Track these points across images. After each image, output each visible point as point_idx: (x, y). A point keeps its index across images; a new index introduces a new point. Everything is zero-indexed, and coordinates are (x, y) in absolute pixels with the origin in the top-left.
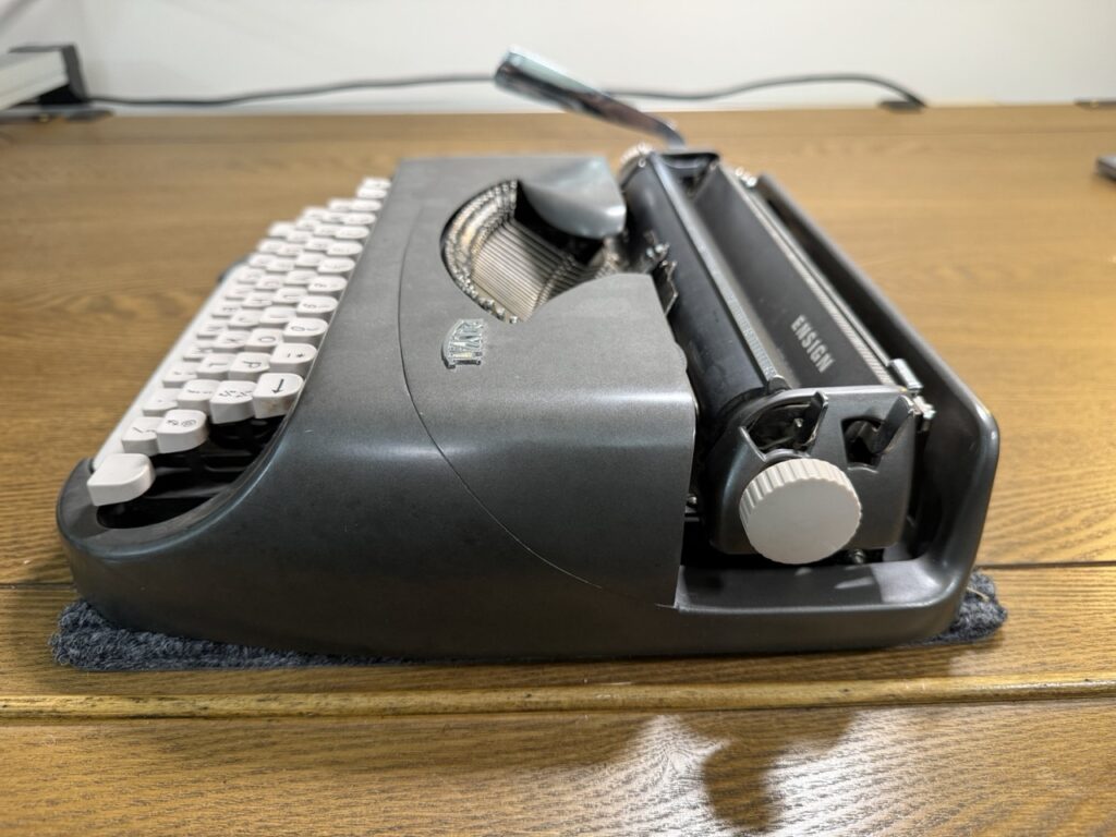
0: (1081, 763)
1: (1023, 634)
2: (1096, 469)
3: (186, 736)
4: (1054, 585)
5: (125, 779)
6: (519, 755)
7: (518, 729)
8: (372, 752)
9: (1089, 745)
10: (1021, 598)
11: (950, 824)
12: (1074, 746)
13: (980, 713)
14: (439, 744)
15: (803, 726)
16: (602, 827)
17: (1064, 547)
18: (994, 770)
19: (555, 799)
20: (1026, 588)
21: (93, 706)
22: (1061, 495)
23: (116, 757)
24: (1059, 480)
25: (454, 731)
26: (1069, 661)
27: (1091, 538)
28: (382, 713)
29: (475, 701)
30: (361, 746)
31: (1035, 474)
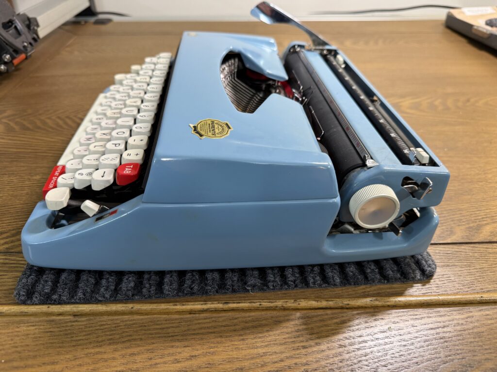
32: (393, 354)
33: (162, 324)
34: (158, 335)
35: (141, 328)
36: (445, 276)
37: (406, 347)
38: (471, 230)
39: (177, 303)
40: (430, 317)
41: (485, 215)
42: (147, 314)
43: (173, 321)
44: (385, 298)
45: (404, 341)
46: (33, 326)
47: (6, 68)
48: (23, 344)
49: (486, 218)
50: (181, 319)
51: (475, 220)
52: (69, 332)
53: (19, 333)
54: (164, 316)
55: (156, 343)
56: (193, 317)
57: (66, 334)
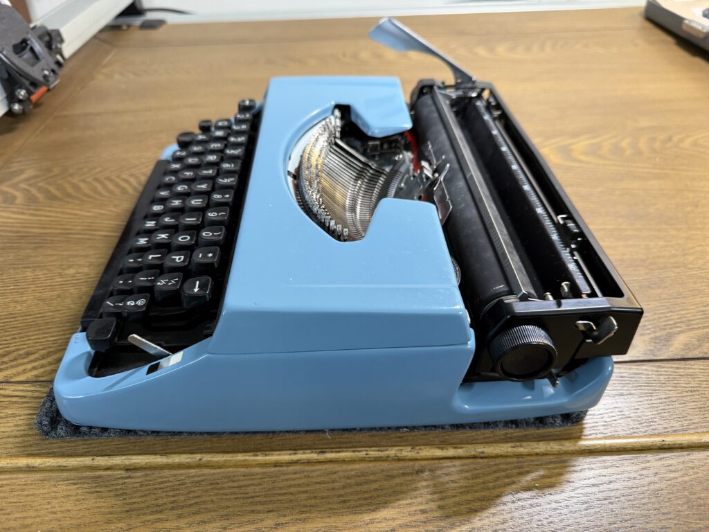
32: (540, 521)
33: (239, 480)
34: (234, 496)
35: (212, 486)
36: (617, 410)
37: (557, 511)
38: (657, 341)
39: (259, 453)
40: (593, 469)
41: (678, 319)
42: (219, 467)
43: (254, 477)
44: (533, 444)
45: (556, 502)
46: (74, 484)
47: (21, 107)
48: (63, 509)
49: (681, 322)
50: (264, 473)
51: (665, 326)
52: (121, 492)
53: (57, 494)
54: (242, 470)
55: (232, 507)
56: (279, 471)
57: (117, 495)
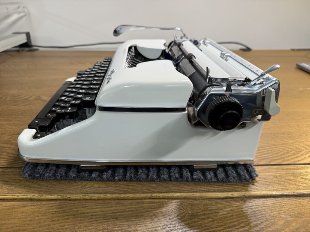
0: (292, 212)
1: (278, 181)
2: (296, 141)
3: (64, 205)
4: (285, 169)
5: (49, 215)
6: (150, 210)
7: (149, 203)
8: (112, 208)
9: (294, 208)
10: (277, 173)
11: (259, 227)
12: (290, 208)
13: (267, 200)
14: (129, 207)
15: (222, 203)
16: (171, 227)
17: (288, 160)
18: (270, 214)
19: (159, 220)
20: (278, 170)
21: (40, 197)
22: (287, 147)
23: (47, 210)
24: (286, 144)
25: (133, 204)
26: (289, 188)
27: (295, 158)
28: (114, 199)
29: (139, 196)
30: (109, 207)
31: (280, 142)
